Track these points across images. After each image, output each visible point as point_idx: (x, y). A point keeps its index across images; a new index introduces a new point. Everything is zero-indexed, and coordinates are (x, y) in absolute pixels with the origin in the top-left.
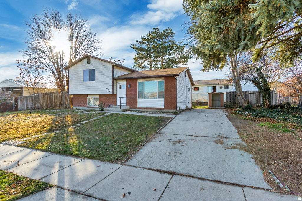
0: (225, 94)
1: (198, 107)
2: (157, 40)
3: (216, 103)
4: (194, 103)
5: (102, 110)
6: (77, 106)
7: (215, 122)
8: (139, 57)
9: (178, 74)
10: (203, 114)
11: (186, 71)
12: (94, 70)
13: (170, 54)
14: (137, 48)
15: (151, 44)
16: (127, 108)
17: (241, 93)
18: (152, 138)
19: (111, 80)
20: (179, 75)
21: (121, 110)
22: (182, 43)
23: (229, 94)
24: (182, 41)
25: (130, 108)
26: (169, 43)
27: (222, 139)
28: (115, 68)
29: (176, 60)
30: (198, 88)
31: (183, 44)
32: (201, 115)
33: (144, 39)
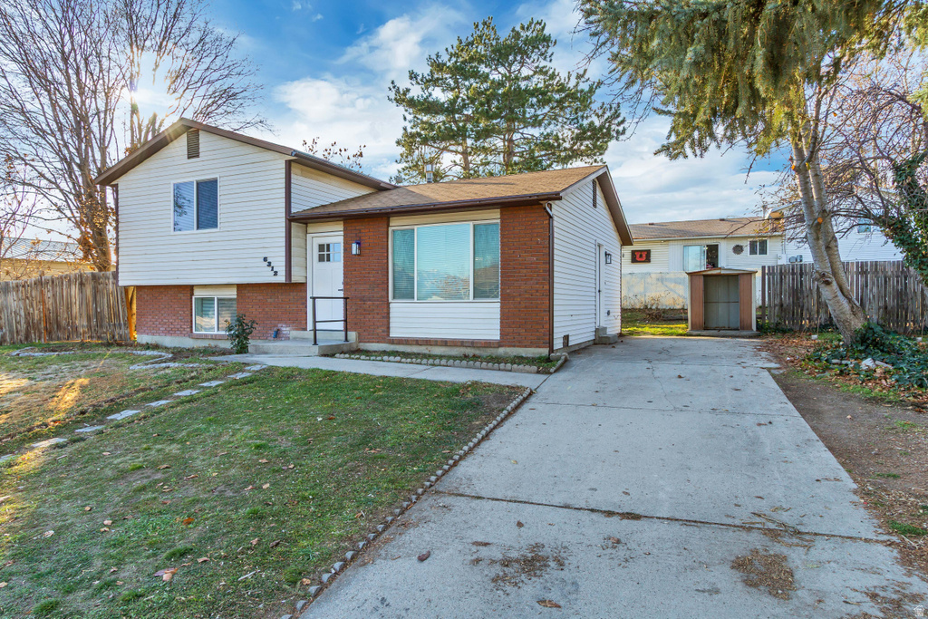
0: (759, 275)
1: (647, 329)
2: (487, 70)
3: (722, 313)
4: (633, 310)
5: (243, 349)
6: (153, 334)
7: (727, 418)
8: (419, 135)
9: (558, 193)
10: (666, 369)
11: (594, 182)
12: (212, 184)
13: (536, 122)
14: (412, 103)
15: (467, 83)
16: (346, 340)
17: (835, 274)
18: (386, 528)
19: (282, 222)
20: (560, 199)
21: (316, 349)
22: (586, 77)
23: (776, 276)
24: (585, 71)
25: (360, 340)
26: (535, 79)
27: (776, 549)
28: (299, 172)
29: (559, 145)
30: (648, 252)
31: (589, 83)
32: (657, 374)
33: (438, 65)
